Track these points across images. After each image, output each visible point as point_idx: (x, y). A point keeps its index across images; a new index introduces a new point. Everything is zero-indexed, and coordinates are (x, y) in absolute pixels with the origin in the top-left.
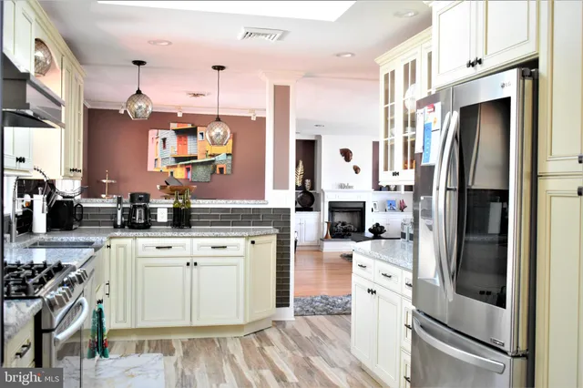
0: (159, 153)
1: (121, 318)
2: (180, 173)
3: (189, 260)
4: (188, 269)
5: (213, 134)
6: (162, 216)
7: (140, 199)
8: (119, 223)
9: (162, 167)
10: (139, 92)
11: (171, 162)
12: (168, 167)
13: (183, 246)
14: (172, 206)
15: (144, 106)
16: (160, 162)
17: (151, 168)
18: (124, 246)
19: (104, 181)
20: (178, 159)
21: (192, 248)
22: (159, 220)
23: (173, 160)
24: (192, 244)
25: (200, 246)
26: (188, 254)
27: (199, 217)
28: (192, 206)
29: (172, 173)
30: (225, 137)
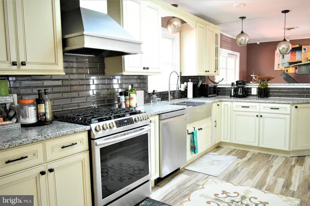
0: (280, 61)
1: (225, 137)
2: (291, 70)
3: (258, 114)
4: (258, 118)
5: (281, 48)
6: (254, 91)
7: (240, 83)
8: (232, 95)
9: (282, 68)
10: (242, 32)
11: (287, 65)
12: (285, 68)
13: (255, 107)
14: (258, 87)
15: (244, 39)
16: (281, 65)
17: (276, 68)
18: (227, 105)
19: (252, 76)
20: (291, 63)
21: (260, 108)
22: (252, 93)
23: (288, 64)
24: (260, 106)
25: (264, 107)
26: (258, 110)
27: (273, 92)
28: (268, 87)
29: (287, 70)
30: (288, 49)
